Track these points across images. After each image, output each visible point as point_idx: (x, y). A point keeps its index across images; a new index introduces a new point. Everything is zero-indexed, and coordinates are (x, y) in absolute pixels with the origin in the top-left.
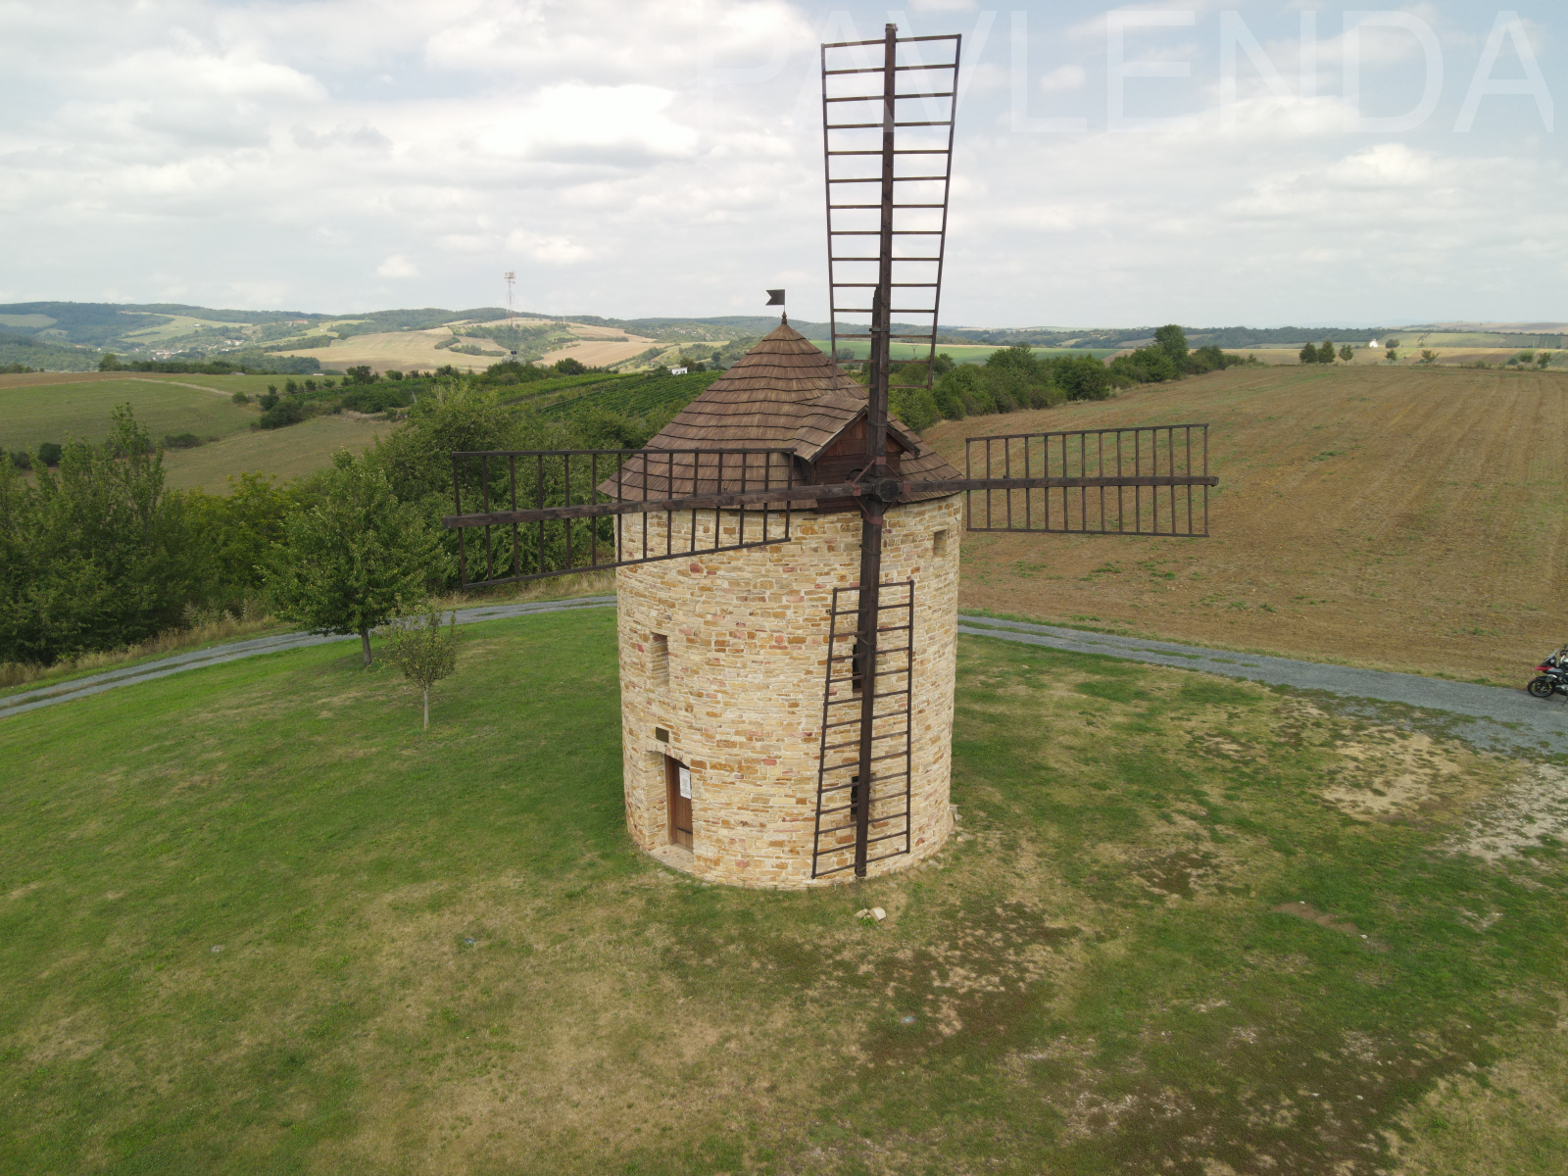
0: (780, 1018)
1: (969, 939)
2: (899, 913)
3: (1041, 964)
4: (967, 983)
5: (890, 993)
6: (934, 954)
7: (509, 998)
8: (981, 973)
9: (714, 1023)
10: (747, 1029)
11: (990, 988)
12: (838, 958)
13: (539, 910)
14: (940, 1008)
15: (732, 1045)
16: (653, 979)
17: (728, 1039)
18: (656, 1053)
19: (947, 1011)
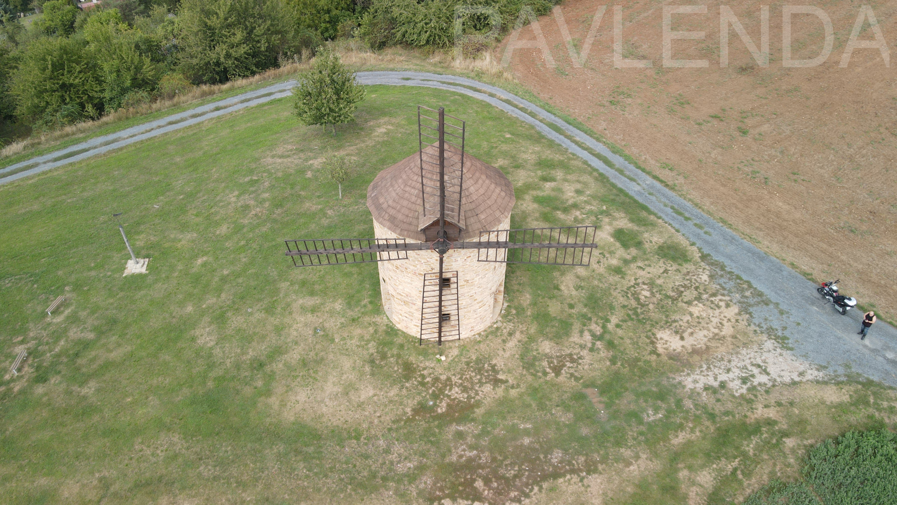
0: (393, 392)
1: (468, 376)
2: (452, 359)
3: (484, 393)
4: (456, 395)
5: (431, 392)
6: (453, 380)
7: (322, 359)
8: (463, 391)
9: (375, 388)
10: (382, 393)
11: (462, 399)
12: (422, 372)
13: (342, 323)
14: (442, 402)
15: (375, 398)
16: (363, 366)
17: (375, 395)
18: (353, 395)
19: (444, 404)
